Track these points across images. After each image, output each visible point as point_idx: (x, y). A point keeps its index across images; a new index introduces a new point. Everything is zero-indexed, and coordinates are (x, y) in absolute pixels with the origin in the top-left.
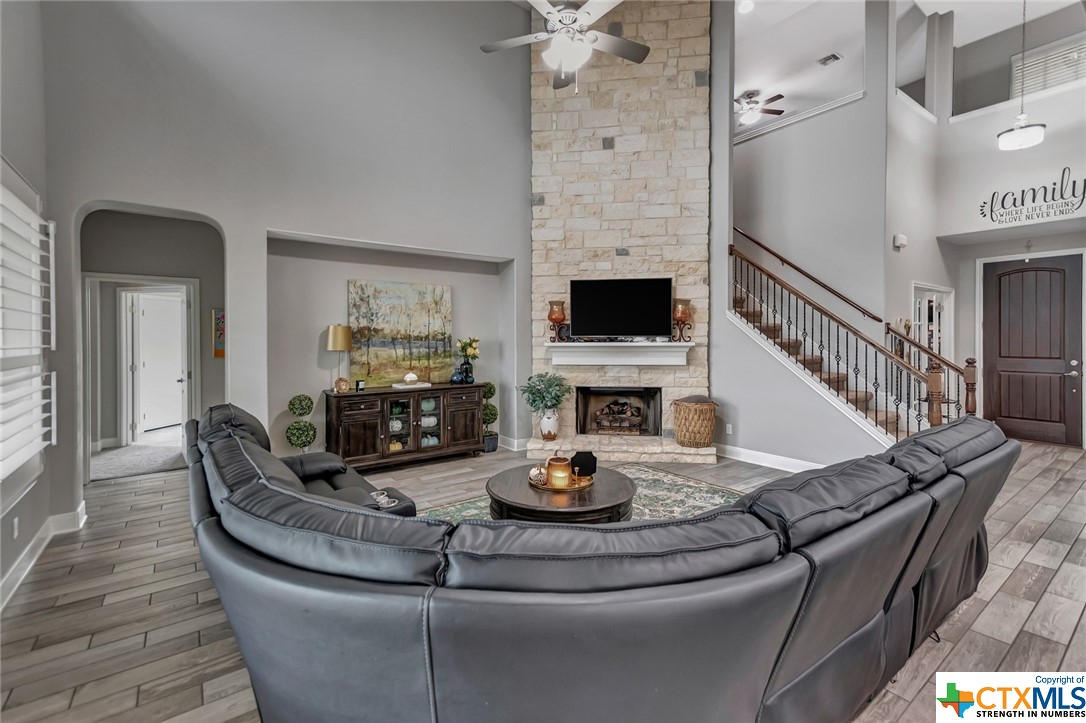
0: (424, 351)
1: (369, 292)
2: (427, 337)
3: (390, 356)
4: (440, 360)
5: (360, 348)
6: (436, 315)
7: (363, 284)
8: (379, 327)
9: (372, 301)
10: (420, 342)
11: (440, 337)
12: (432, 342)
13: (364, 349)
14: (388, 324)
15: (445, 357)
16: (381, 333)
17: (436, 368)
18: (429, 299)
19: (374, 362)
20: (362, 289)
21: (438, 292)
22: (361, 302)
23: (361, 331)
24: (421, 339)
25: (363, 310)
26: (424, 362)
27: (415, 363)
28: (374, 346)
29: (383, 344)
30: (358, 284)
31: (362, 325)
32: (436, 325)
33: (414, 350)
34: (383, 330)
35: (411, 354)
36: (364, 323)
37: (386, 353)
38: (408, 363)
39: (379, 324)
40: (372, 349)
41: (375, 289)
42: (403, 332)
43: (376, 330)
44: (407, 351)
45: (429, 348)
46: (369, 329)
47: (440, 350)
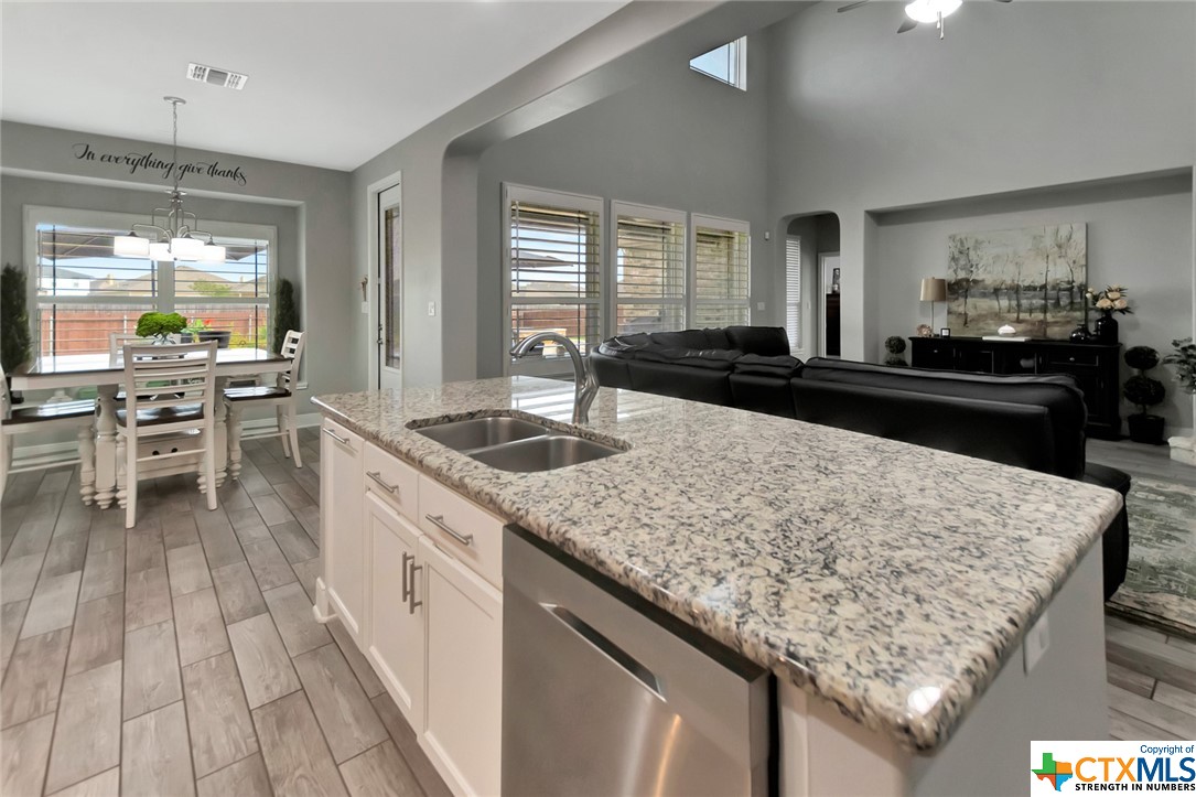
0: (1038, 302)
1: (970, 244)
2: (1044, 287)
3: (991, 308)
4: (1064, 313)
5: (957, 299)
6: (1058, 261)
7: (963, 237)
8: (979, 278)
9: (972, 253)
10: (1032, 293)
11: (1065, 286)
12: (1052, 293)
13: (962, 300)
14: (987, 275)
15: (1072, 309)
16: (981, 284)
17: (1056, 322)
18: (1048, 242)
19: (972, 313)
20: (962, 243)
21: (1064, 233)
22: (961, 254)
23: (958, 283)
24: (1035, 289)
25: (962, 262)
26: (1040, 316)
27: (1023, 316)
28: (973, 296)
29: (984, 295)
30: (958, 238)
31: (959, 277)
32: (1059, 272)
33: (1024, 302)
34: (983, 281)
35: (1019, 305)
36: (962, 275)
37: (986, 304)
38: (1015, 315)
39: (979, 275)
40: (969, 300)
41: (976, 241)
42: (1009, 282)
43: (975, 282)
44: (1014, 303)
45: (1045, 299)
46: (967, 280)
47: (1064, 301)
